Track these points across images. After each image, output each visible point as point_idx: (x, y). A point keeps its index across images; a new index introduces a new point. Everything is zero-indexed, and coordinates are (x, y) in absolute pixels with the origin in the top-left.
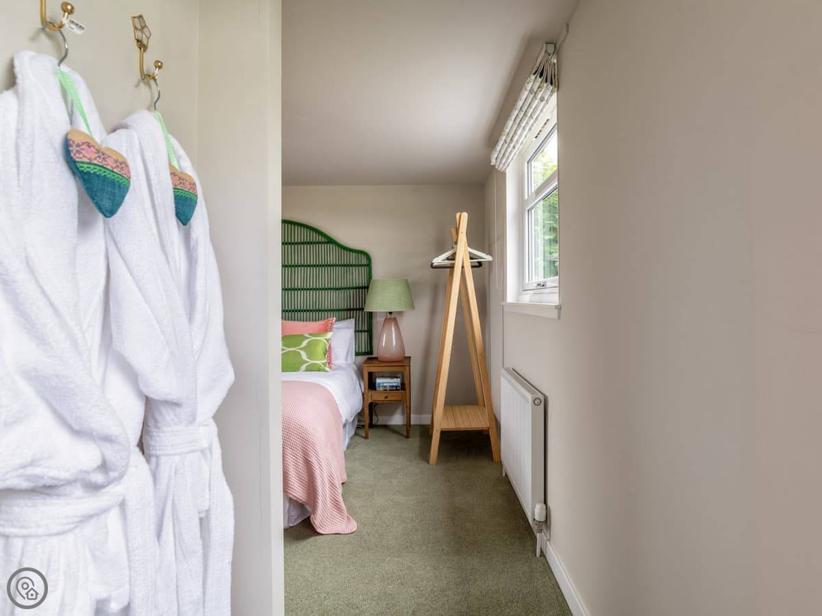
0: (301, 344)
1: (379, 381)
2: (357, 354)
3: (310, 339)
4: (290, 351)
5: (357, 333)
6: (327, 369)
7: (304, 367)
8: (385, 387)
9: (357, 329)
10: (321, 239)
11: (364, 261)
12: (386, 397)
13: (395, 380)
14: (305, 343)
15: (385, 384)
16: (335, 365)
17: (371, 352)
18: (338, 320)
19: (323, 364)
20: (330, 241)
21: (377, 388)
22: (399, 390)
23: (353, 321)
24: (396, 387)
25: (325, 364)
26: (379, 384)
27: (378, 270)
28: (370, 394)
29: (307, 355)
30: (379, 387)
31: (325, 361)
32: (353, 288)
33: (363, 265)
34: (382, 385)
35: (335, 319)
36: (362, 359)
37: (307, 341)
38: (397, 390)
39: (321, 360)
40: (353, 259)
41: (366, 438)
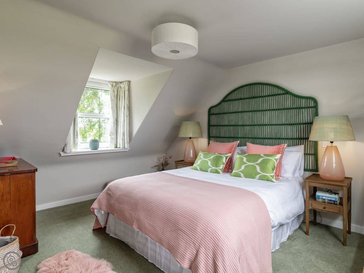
0: (257, 161)
1: (318, 194)
2: (305, 170)
3: (263, 158)
4: (249, 165)
5: (306, 156)
6: (274, 180)
7: (258, 176)
8: (324, 199)
9: (306, 153)
10: (280, 92)
11: (312, 104)
12: (324, 208)
13: (333, 196)
14: (260, 161)
15: (324, 198)
16: (282, 177)
17: (317, 170)
18: (288, 146)
19: (271, 176)
20: (287, 92)
21: (317, 199)
22: (337, 204)
23: (303, 146)
24: (334, 201)
25: (272, 177)
26: (319, 196)
27: (323, 109)
28: (311, 202)
29: (260, 169)
30: (319, 198)
31: (273, 174)
32: (303, 124)
33: (311, 107)
34: (321, 197)
35: (286, 145)
36: (308, 174)
37: (261, 159)
38: (334, 204)
39: (270, 173)
40: (303, 103)
41: (307, 233)
